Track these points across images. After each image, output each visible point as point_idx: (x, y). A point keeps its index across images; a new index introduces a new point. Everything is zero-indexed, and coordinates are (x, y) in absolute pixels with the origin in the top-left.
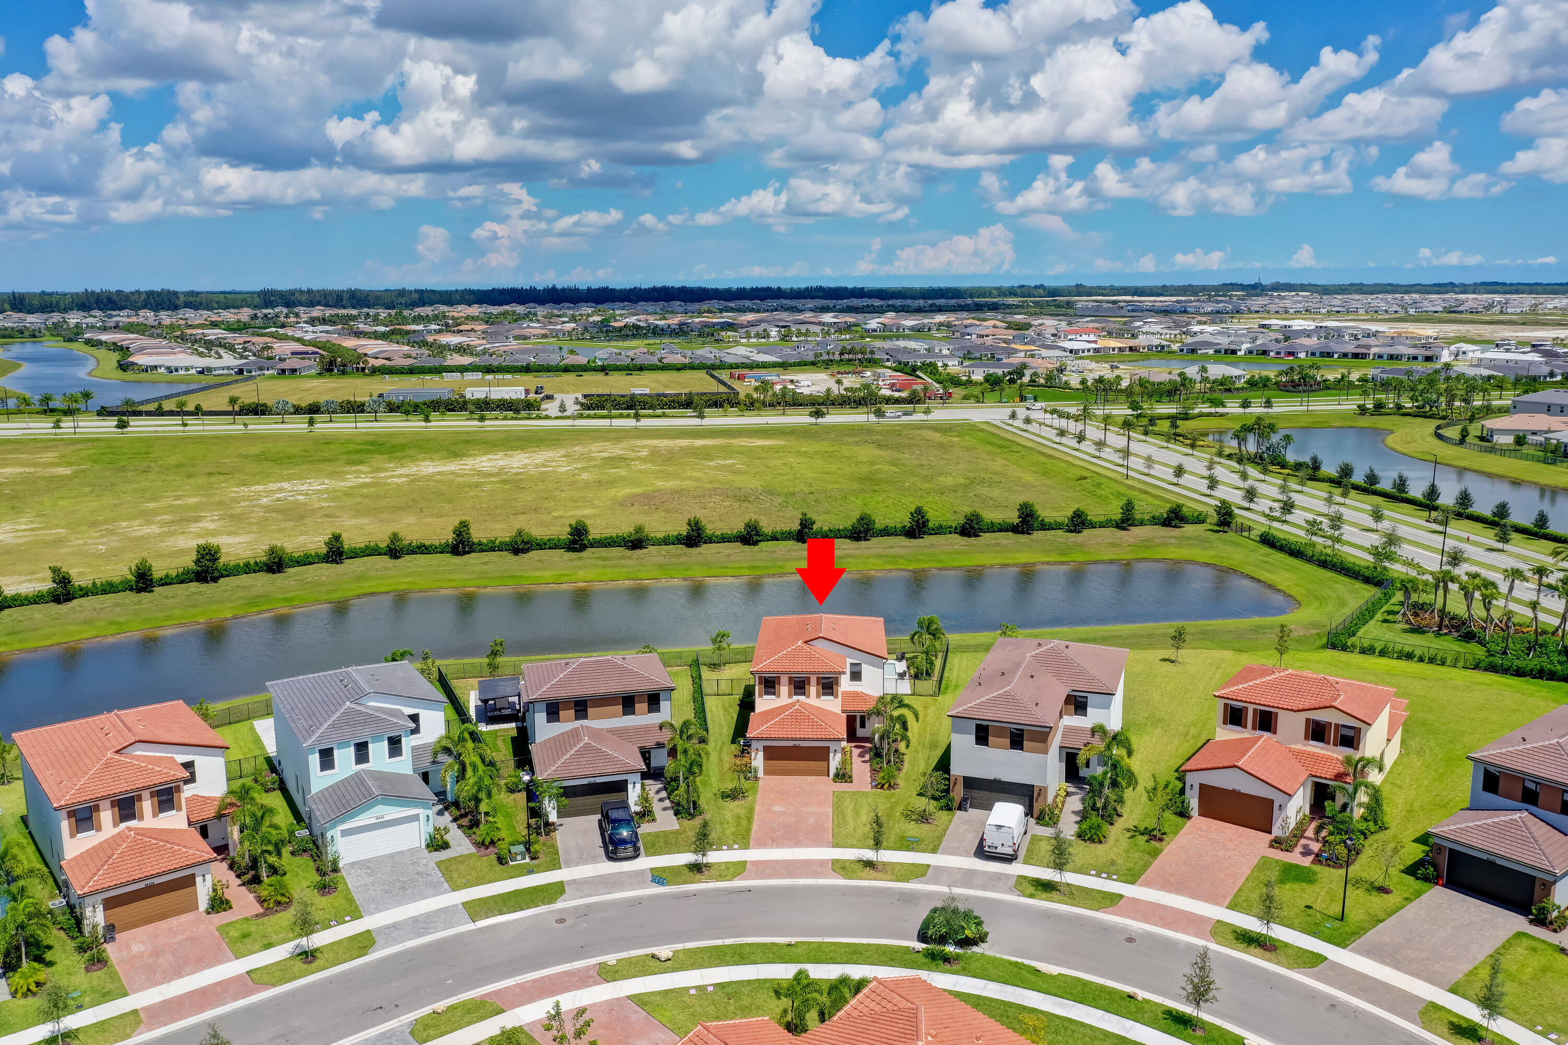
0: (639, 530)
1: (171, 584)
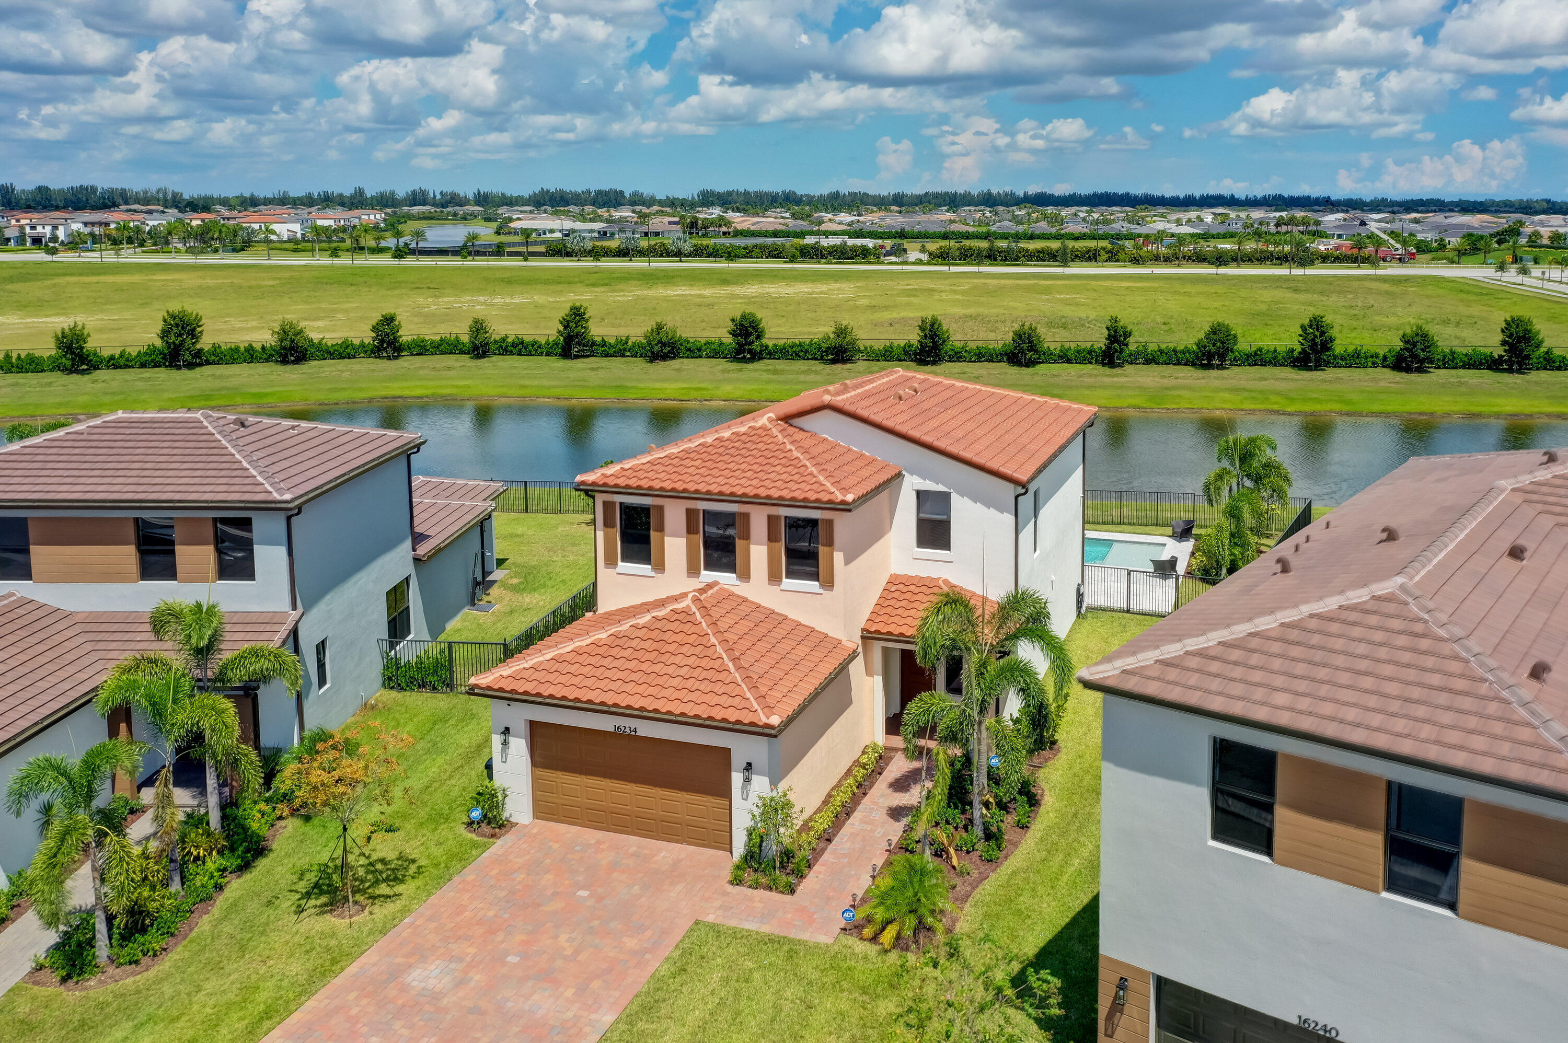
0: (842, 332)
1: (127, 367)
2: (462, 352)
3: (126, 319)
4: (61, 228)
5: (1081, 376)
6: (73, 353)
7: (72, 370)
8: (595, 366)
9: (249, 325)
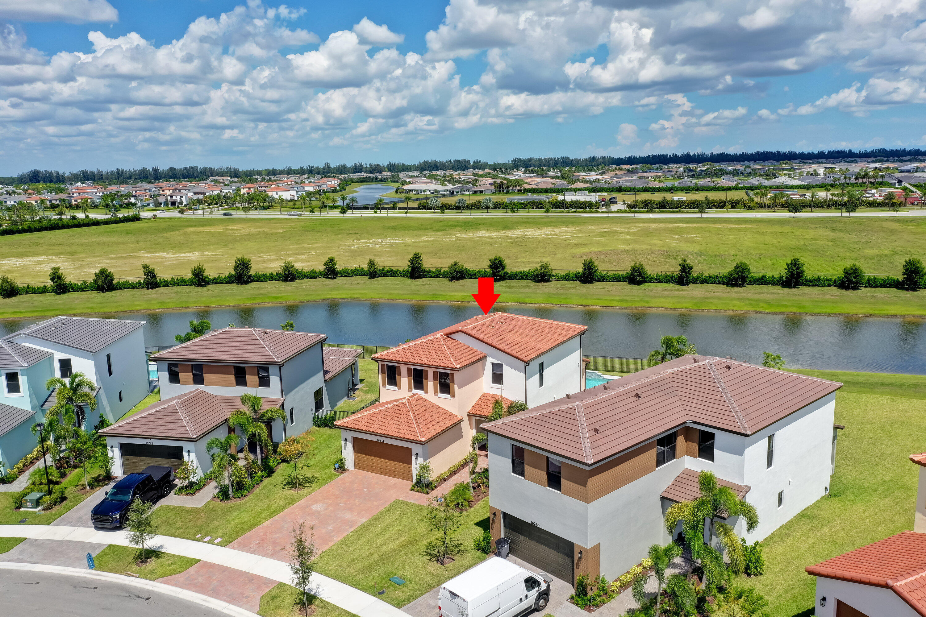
0: (544, 266)
1: (221, 283)
2: (365, 275)
3: (218, 255)
4: (184, 197)
5: (664, 291)
6: (199, 277)
7: (198, 285)
8: (424, 283)
9: (271, 258)
